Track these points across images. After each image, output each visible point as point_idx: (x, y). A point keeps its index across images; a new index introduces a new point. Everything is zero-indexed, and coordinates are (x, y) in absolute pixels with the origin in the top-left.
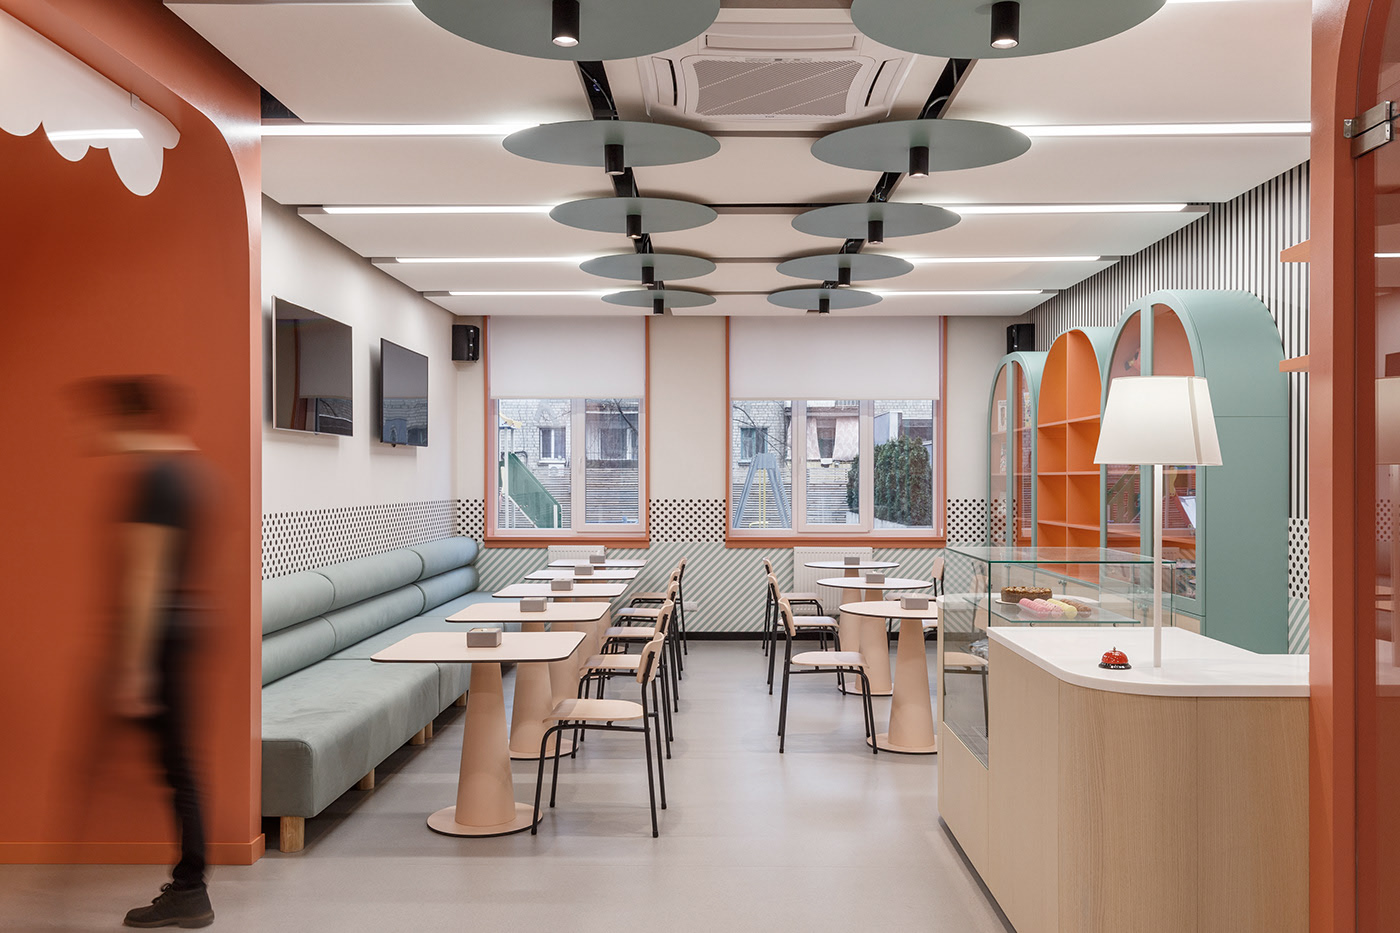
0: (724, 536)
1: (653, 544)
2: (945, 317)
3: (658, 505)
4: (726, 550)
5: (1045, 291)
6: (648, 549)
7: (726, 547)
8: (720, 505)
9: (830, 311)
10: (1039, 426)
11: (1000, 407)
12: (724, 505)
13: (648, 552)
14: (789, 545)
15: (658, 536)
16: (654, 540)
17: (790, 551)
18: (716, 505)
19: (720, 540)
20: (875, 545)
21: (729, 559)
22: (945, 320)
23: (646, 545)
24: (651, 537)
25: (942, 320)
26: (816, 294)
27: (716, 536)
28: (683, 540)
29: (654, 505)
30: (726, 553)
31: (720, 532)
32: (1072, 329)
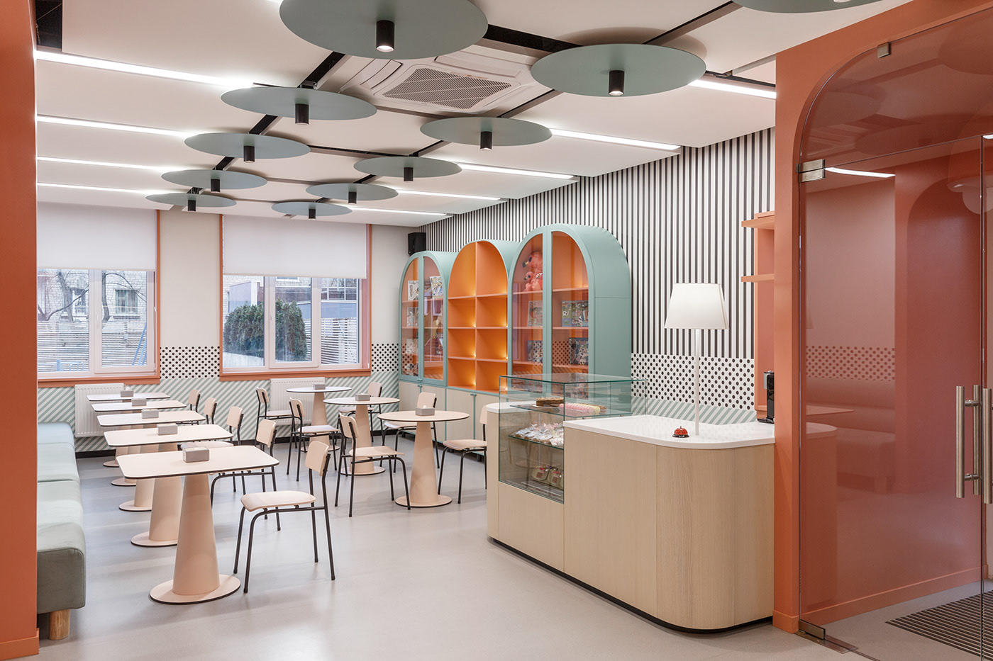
0: (218, 373)
1: (163, 380)
2: (371, 225)
3: (167, 351)
4: (220, 383)
5: (448, 214)
6: (158, 384)
7: (220, 380)
8: (216, 350)
9: (316, 217)
10: (449, 298)
11: (409, 285)
12: (218, 350)
13: (159, 387)
14: (267, 378)
15: (167, 375)
16: (163, 377)
17: (267, 382)
18: (212, 350)
19: (216, 376)
20: (326, 375)
21: (222, 389)
22: (370, 227)
23: (156, 381)
24: (161, 375)
25: (368, 227)
26: (307, 206)
27: (212, 373)
28: (193, 377)
29: (163, 351)
30: (221, 385)
31: (216, 370)
32: (481, 240)
